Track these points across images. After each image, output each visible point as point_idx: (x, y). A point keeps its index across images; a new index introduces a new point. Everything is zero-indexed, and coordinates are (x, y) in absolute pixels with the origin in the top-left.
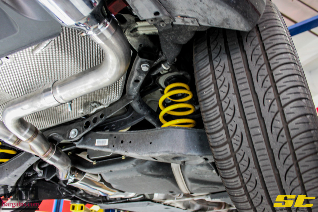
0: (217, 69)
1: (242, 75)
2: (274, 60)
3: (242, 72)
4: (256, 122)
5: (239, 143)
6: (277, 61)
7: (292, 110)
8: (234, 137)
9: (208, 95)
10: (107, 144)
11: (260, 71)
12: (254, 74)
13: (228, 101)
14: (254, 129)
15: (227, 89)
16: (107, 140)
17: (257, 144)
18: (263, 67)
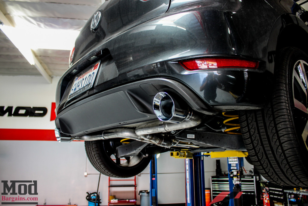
0: (249, 118)
1: (261, 124)
2: (277, 119)
3: (261, 123)
4: (269, 148)
5: (261, 156)
6: (279, 120)
7: (286, 145)
8: (259, 154)
9: (245, 132)
10: (194, 138)
11: (270, 124)
12: (267, 124)
13: (255, 137)
14: (268, 151)
15: (254, 130)
16: (194, 135)
17: (270, 158)
18: (272, 122)
